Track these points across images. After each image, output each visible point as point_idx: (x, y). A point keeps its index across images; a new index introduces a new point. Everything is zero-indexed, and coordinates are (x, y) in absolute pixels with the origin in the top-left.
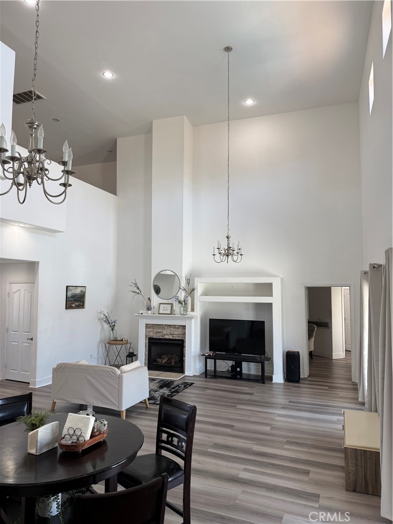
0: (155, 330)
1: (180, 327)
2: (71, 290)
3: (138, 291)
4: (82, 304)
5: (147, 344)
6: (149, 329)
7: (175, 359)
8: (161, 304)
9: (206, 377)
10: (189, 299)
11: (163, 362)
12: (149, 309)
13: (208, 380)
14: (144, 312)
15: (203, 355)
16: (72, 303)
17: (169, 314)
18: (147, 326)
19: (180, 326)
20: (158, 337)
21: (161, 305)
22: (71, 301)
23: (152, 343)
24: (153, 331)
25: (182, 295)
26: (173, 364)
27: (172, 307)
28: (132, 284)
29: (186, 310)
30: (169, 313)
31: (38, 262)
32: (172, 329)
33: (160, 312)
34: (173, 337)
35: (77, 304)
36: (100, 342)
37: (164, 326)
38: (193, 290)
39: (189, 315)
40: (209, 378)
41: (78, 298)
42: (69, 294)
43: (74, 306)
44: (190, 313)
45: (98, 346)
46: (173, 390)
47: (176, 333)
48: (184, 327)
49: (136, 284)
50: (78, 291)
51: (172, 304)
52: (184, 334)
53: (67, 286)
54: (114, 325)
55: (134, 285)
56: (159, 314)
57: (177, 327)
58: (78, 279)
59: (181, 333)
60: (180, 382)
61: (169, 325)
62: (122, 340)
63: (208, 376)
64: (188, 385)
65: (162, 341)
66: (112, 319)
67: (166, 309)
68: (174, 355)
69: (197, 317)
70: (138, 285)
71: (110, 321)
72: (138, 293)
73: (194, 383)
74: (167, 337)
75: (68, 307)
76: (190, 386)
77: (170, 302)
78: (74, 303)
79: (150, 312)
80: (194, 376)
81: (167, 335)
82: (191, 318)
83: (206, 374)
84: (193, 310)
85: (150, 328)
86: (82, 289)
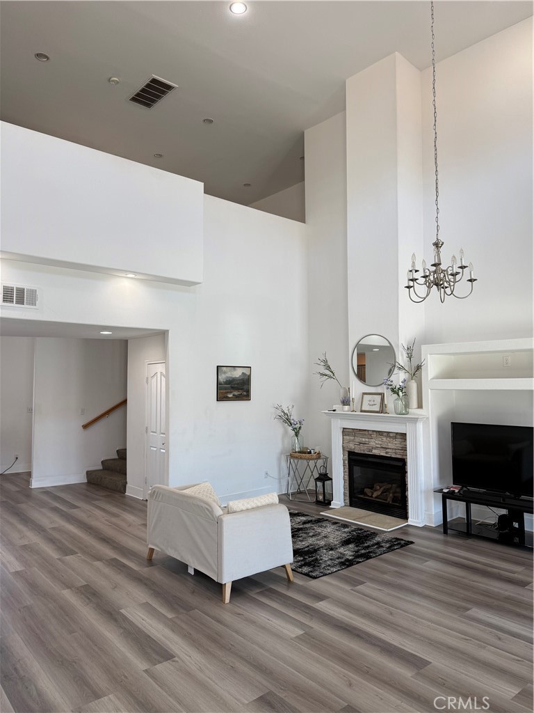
0: (358, 439)
1: (398, 437)
2: (225, 373)
3: (327, 372)
4: (245, 393)
5: (347, 462)
6: (348, 437)
7: (394, 493)
8: (364, 394)
9: (445, 532)
10: (413, 386)
11: (374, 496)
12: (346, 402)
13: (449, 539)
14: (338, 407)
15: (440, 491)
16: (228, 393)
17: (377, 412)
18: (345, 431)
19: (397, 433)
20: (362, 452)
21: (365, 396)
22: (226, 389)
23: (355, 460)
24: (353, 441)
25: (399, 378)
26: (389, 500)
27: (383, 400)
28: (319, 362)
29: (407, 406)
30: (378, 409)
31: (168, 331)
32: (384, 439)
33: (363, 409)
34: (387, 453)
35: (236, 393)
36: (282, 453)
37: (370, 433)
38: (419, 368)
39: (414, 414)
40: (453, 536)
41: (238, 384)
42: (222, 378)
43: (230, 396)
44: (414, 410)
45: (279, 460)
46: (363, 551)
47: (390, 445)
48: (404, 436)
49: (325, 361)
50: (237, 374)
51: (382, 395)
52: (405, 449)
53: (218, 367)
54: (300, 428)
55: (322, 364)
56: (362, 411)
57: (391, 435)
58: (237, 356)
59: (399, 446)
60: (389, 536)
61: (379, 432)
62: (310, 453)
63: (449, 531)
64: (398, 544)
65: (370, 459)
66: (295, 417)
67: (372, 403)
68: (394, 485)
69: (428, 418)
70: (329, 363)
71: (292, 421)
72: (330, 377)
73: (412, 543)
74: (375, 452)
75: (221, 397)
76: (402, 546)
77: (379, 390)
78: (231, 392)
79: (346, 408)
80: (425, 528)
81: (377, 448)
82: (415, 420)
83: (446, 527)
84: (420, 406)
85: (348, 435)
86: (246, 371)
